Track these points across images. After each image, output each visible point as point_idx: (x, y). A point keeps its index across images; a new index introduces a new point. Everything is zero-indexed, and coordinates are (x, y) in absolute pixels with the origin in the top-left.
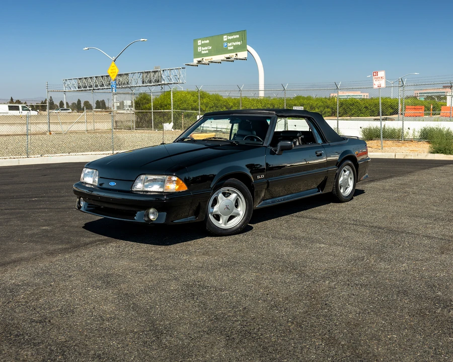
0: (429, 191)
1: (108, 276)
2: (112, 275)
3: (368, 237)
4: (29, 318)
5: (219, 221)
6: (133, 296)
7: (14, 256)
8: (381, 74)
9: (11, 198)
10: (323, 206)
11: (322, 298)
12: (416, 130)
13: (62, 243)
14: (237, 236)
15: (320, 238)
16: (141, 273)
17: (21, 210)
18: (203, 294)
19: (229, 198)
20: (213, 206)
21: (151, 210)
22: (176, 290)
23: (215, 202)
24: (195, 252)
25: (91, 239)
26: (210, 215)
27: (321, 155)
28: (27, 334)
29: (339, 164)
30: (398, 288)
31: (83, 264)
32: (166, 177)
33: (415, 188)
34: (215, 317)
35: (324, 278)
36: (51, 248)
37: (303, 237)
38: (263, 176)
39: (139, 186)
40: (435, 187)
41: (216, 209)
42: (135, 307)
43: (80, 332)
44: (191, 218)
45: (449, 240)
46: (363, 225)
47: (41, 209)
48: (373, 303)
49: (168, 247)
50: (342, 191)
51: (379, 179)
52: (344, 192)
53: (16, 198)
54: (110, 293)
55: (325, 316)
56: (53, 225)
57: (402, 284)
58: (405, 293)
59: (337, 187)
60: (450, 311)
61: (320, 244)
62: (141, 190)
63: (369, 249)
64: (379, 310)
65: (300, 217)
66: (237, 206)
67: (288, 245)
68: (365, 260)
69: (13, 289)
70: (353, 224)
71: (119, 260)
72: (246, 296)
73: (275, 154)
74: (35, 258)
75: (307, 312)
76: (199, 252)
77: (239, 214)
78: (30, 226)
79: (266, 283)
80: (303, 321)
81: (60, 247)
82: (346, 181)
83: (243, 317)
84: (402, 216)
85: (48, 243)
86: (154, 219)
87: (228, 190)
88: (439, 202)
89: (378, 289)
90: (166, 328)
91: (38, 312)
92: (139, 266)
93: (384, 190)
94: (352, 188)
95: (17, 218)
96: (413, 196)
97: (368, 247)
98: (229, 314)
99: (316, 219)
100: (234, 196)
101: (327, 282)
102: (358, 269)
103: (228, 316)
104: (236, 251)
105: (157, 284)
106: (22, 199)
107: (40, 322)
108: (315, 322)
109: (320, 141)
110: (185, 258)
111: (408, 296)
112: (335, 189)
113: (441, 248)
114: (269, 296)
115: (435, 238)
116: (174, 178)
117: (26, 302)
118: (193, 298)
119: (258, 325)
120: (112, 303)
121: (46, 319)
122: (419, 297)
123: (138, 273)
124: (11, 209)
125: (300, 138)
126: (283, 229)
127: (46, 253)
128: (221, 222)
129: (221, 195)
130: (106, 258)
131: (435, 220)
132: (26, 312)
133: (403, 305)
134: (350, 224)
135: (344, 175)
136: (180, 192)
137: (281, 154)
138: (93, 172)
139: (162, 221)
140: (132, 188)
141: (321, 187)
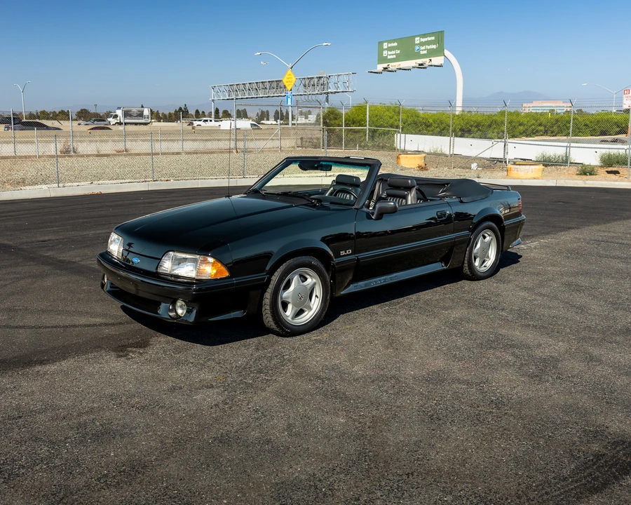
21: (179, 302)
29: (474, 228)
32: (199, 257)
38: (350, 252)
44: (236, 314)
52: (481, 266)
62: (169, 273)
73: (371, 218)
86: (182, 314)
135: (482, 242)
136: (216, 279)
137: (381, 219)
138: (119, 240)
139: (192, 319)
140: (157, 269)
141: (445, 260)
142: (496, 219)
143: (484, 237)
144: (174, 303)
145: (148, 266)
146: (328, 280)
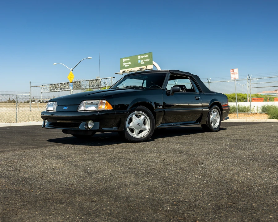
1: (60, 155)
2: (62, 155)
3: (229, 142)
4: (6, 169)
5: (133, 133)
6: (75, 162)
8: (236, 70)
9: (3, 133)
10: (200, 133)
11: (200, 161)
12: (259, 106)
16: (81, 155)
17: (8, 136)
18: (121, 161)
19: (140, 118)
20: (129, 123)
21: (90, 122)
22: (103, 160)
23: (131, 120)
24: (117, 148)
25: (51, 144)
26: (127, 128)
27: (198, 99)
29: (210, 107)
32: (100, 101)
34: (128, 168)
37: (188, 142)
38: (161, 107)
39: (82, 108)
41: (131, 125)
42: (76, 165)
44: (115, 128)
46: (226, 139)
47: (21, 136)
49: (100, 146)
50: (212, 125)
52: (214, 125)
55: (202, 167)
57: (253, 157)
59: (209, 122)
61: (198, 144)
62: (84, 110)
65: (185, 137)
66: (145, 124)
67: (178, 145)
68: (228, 149)
70: (220, 139)
71: (68, 151)
73: (169, 95)
77: (146, 129)
86: (91, 127)
87: (139, 113)
90: (95, 172)
91: (12, 167)
92: (80, 152)
93: (240, 128)
94: (219, 123)
95: (5, 139)
96: (258, 130)
97: (230, 145)
98: (138, 167)
99: (196, 137)
100: (143, 117)
101: (203, 156)
102: (224, 152)
109: (198, 91)
112: (208, 122)
116: (104, 101)
128: (134, 133)
129: (134, 116)
136: (108, 110)
137: (173, 95)
139: (97, 128)
140: (77, 110)
143: (214, 112)
145: (72, 109)
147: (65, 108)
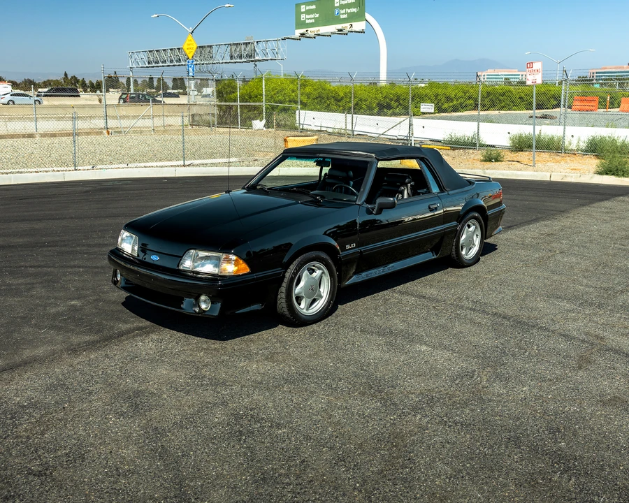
0: (582, 249)
1: (138, 393)
2: (143, 392)
3: (486, 334)
4: (26, 467)
6: (164, 433)
7: (27, 353)
8: (537, 66)
9: (41, 247)
10: (436, 274)
11: (406, 447)
12: (582, 139)
13: (90, 331)
14: (315, 326)
15: (423, 334)
16: (181, 391)
17: (49, 269)
18: (253, 432)
21: (203, 298)
22: (220, 423)
24: (257, 354)
25: (128, 326)
27: (435, 209)
28: (19, 496)
29: (461, 218)
30: (510, 432)
31: (111, 370)
32: (222, 255)
33: (564, 242)
34: (262, 476)
35: (416, 409)
36: (75, 340)
37: (402, 331)
38: (354, 245)
39: (187, 264)
40: (591, 242)
42: (163, 453)
43: (86, 495)
44: (256, 307)
45: (592, 344)
46: (484, 312)
47: (75, 267)
48: (472, 459)
49: (224, 344)
50: (464, 252)
51: (520, 224)
52: (467, 254)
53: (48, 246)
54: (135, 426)
55: (405, 480)
56: (85, 297)
57: (516, 425)
58: (517, 441)
59: (457, 248)
60: (570, 480)
61: (421, 345)
62: (190, 269)
63: (485, 358)
64: (477, 472)
65: (403, 294)
67: (379, 345)
68: (475, 377)
69: (15, 413)
70: (471, 309)
71: (157, 365)
72: (308, 438)
73: (372, 213)
74: (52, 358)
75: (382, 471)
76: (263, 355)
78: (56, 298)
79: (338, 415)
80: (374, 489)
81: (87, 338)
82: (470, 239)
83: (298, 477)
84: (539, 296)
85: (72, 331)
86: (206, 308)
88: (592, 269)
89: (484, 433)
90: (196, 494)
91: (40, 456)
92: (180, 377)
93: (524, 246)
94: (478, 249)
95: (41, 283)
96: (559, 257)
97: (483, 353)
98: (282, 471)
99: (424, 297)
101: (419, 416)
102: (463, 394)
103: (279, 475)
104: (310, 356)
105: (199, 411)
106: (53, 248)
107: (39, 474)
108: (390, 491)
109: (435, 189)
110: (242, 364)
111: (519, 447)
112: (454, 251)
113: (580, 357)
114: (338, 439)
115: (574, 338)
117: (28, 437)
118: (240, 440)
119: (315, 493)
120: (135, 444)
121: (47, 469)
122: (534, 450)
123: (177, 390)
124: (38, 267)
125: (409, 185)
126: (378, 316)
127: (67, 350)
130: (142, 361)
131: (581, 304)
132: (24, 455)
133: (510, 465)
134: (467, 308)
135: (468, 232)
136: (239, 276)
137: (380, 213)
138: (132, 237)
139: (216, 313)
140: (178, 266)
141: (435, 250)
142: (480, 209)
143: (469, 226)
144: (197, 299)
145: (168, 263)
146: (335, 271)
147: (155, 258)
